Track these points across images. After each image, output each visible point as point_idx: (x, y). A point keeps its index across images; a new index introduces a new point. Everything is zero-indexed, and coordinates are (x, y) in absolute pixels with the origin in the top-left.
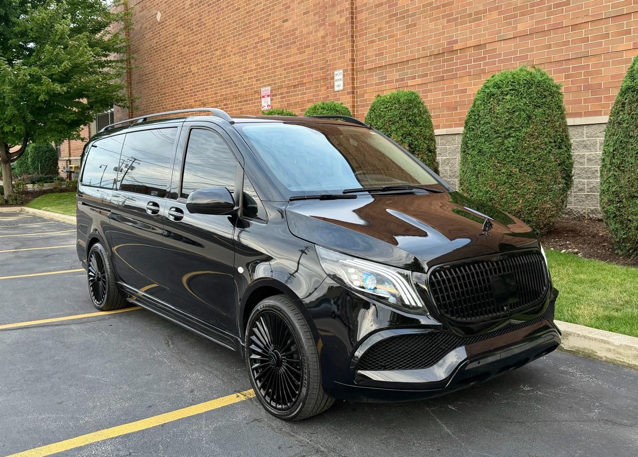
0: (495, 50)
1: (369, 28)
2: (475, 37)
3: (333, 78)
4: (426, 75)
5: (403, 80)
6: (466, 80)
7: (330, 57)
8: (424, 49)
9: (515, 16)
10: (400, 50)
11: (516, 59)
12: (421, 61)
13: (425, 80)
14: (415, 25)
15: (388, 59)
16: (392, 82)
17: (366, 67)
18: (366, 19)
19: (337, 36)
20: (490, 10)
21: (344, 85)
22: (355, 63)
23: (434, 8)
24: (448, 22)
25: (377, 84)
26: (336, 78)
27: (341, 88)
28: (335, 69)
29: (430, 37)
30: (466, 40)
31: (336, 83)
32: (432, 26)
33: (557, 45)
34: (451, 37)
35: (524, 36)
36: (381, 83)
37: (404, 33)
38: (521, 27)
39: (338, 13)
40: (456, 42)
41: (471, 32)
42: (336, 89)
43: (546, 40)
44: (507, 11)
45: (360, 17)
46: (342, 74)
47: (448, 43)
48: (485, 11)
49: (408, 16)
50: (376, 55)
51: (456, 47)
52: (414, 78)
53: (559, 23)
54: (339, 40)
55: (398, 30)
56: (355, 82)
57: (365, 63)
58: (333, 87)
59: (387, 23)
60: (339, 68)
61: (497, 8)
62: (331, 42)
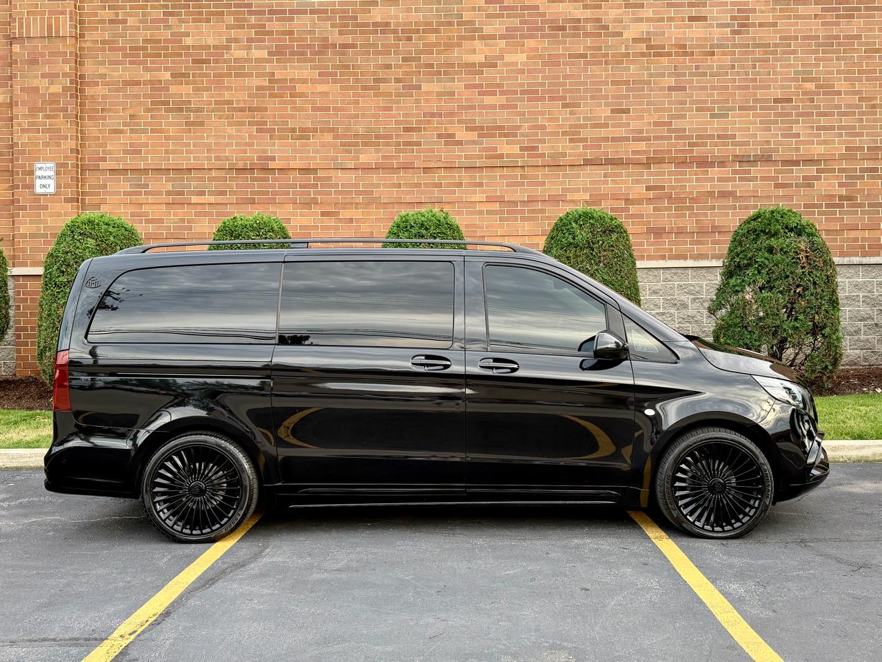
0: (329, 178)
1: (110, 110)
2: (301, 158)
3: (32, 173)
4: (223, 193)
5: (182, 193)
6: (290, 208)
7: (22, 139)
8: (218, 158)
9: (356, 145)
10: (174, 152)
11: (357, 193)
12: (214, 174)
13: (220, 199)
14: (202, 124)
15: (150, 161)
16: (160, 193)
17: (102, 165)
18: (104, 97)
19: (41, 110)
20: (322, 130)
21: (58, 186)
22: (80, 156)
23: (234, 109)
24: (258, 131)
25: (126, 193)
26: (38, 173)
27: (52, 190)
28: (38, 160)
29: (230, 144)
30: (287, 159)
31: (38, 182)
32: (232, 130)
33: (407, 185)
34: (265, 151)
35: (367, 169)
36: (139, 194)
37: (182, 131)
38: (364, 158)
39: (43, 76)
40: (273, 159)
41: (295, 151)
42: (38, 190)
43: (395, 178)
44: (344, 136)
45: (89, 91)
46: (54, 169)
47: (260, 158)
48: (315, 130)
49: (189, 110)
50: (126, 152)
51: (272, 165)
52: (202, 193)
53: (411, 163)
54: (48, 117)
55: (169, 124)
56: (80, 184)
57: (104, 159)
58: (32, 186)
59: (147, 110)
60: (46, 160)
61: (331, 130)
62: (25, 116)
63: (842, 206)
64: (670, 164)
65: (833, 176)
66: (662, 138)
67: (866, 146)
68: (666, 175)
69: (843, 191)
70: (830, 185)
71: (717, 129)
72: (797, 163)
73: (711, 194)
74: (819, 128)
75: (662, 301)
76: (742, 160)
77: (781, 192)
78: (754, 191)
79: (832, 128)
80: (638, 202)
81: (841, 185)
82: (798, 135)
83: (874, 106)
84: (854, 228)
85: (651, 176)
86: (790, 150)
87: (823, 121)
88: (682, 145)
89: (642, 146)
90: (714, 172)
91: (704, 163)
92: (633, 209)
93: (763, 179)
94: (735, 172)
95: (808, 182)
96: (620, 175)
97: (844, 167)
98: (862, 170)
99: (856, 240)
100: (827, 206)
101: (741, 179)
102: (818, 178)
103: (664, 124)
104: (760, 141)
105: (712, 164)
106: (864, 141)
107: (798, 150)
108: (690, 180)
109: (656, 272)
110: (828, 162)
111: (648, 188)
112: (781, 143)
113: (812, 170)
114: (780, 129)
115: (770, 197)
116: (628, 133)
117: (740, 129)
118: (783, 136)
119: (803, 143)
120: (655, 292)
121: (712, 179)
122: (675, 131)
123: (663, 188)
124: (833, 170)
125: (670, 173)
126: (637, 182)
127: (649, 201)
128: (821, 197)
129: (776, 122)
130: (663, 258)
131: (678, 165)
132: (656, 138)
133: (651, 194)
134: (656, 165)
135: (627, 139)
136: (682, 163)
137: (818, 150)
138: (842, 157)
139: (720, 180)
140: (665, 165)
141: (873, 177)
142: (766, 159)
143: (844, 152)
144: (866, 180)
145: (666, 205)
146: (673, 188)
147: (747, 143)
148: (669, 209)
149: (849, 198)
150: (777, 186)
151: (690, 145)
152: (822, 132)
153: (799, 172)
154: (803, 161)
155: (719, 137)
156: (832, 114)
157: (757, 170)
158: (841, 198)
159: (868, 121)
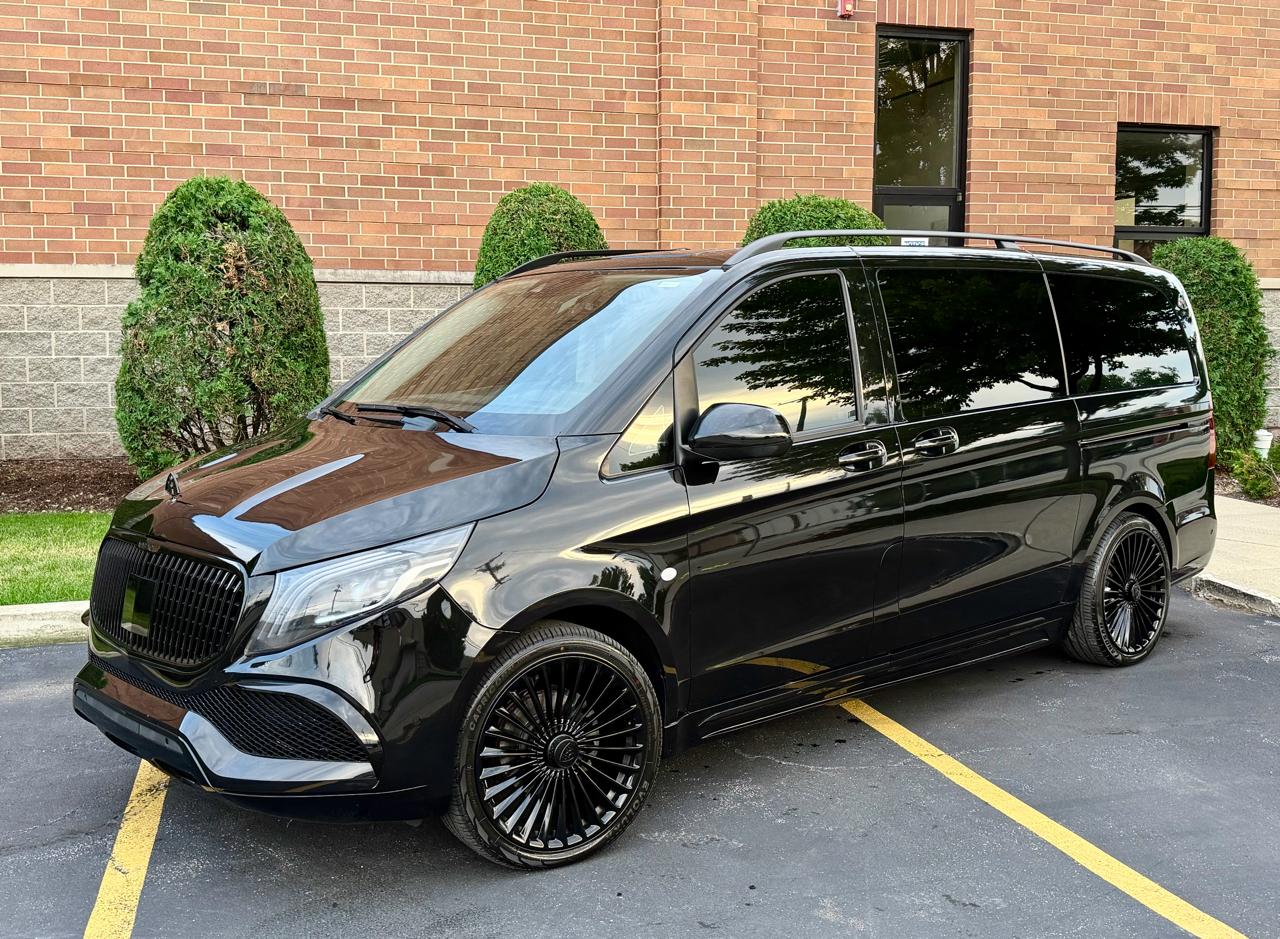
63: (426, 183)
64: (116, 91)
65: (411, 130)
66: (98, 41)
67: (466, 82)
68: (110, 109)
69: (429, 158)
70: (404, 147)
71: (203, 33)
72: (347, 103)
73: (195, 148)
74: (387, 45)
75: (108, 339)
76: (251, 91)
77: (320, 153)
78: (272, 149)
79: (409, 46)
80: (58, 155)
81: (424, 147)
82: (349, 55)
83: (479, 14)
84: (449, 222)
85: (82, 108)
86: (338, 79)
87: (394, 33)
88: (138, 56)
89: (63, 52)
90: (201, 110)
91: (180, 92)
92: (47, 169)
93: (289, 127)
94: (238, 112)
95: (369, 139)
96: (21, 103)
97: (430, 115)
98: (462, 123)
99: (451, 242)
100: (403, 182)
101: (250, 125)
102: (386, 133)
103: (103, 15)
104: (283, 60)
105: (195, 96)
106: (463, 73)
107: (350, 80)
108: (155, 122)
109: (95, 286)
110: (404, 105)
111: (77, 132)
112: (320, 67)
113: (375, 118)
114: (319, 41)
115: (301, 161)
116: (33, 27)
117: (245, 36)
118: (324, 53)
119: (360, 68)
120: (94, 323)
121: (197, 123)
122: (125, 29)
123: (105, 132)
124: (411, 121)
125: (118, 107)
126: (56, 118)
127: (79, 156)
128: (392, 166)
129: (310, 28)
130: (109, 260)
131: (132, 92)
132: (88, 40)
133: (82, 143)
134: (90, 89)
135: (32, 37)
136: (139, 90)
137: (385, 83)
138: (426, 99)
139: (211, 124)
140: (107, 91)
141: (478, 137)
142: (292, 92)
143: (430, 90)
144: (466, 142)
145: (112, 164)
146: (123, 133)
147: (259, 62)
148: (119, 172)
149: (440, 171)
150: (315, 142)
151: (154, 57)
152: (392, 52)
153: (352, 120)
154: (359, 100)
155: (208, 47)
156: (409, 22)
157: (278, 111)
158: (425, 169)
159: (470, 38)
